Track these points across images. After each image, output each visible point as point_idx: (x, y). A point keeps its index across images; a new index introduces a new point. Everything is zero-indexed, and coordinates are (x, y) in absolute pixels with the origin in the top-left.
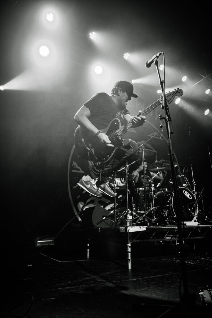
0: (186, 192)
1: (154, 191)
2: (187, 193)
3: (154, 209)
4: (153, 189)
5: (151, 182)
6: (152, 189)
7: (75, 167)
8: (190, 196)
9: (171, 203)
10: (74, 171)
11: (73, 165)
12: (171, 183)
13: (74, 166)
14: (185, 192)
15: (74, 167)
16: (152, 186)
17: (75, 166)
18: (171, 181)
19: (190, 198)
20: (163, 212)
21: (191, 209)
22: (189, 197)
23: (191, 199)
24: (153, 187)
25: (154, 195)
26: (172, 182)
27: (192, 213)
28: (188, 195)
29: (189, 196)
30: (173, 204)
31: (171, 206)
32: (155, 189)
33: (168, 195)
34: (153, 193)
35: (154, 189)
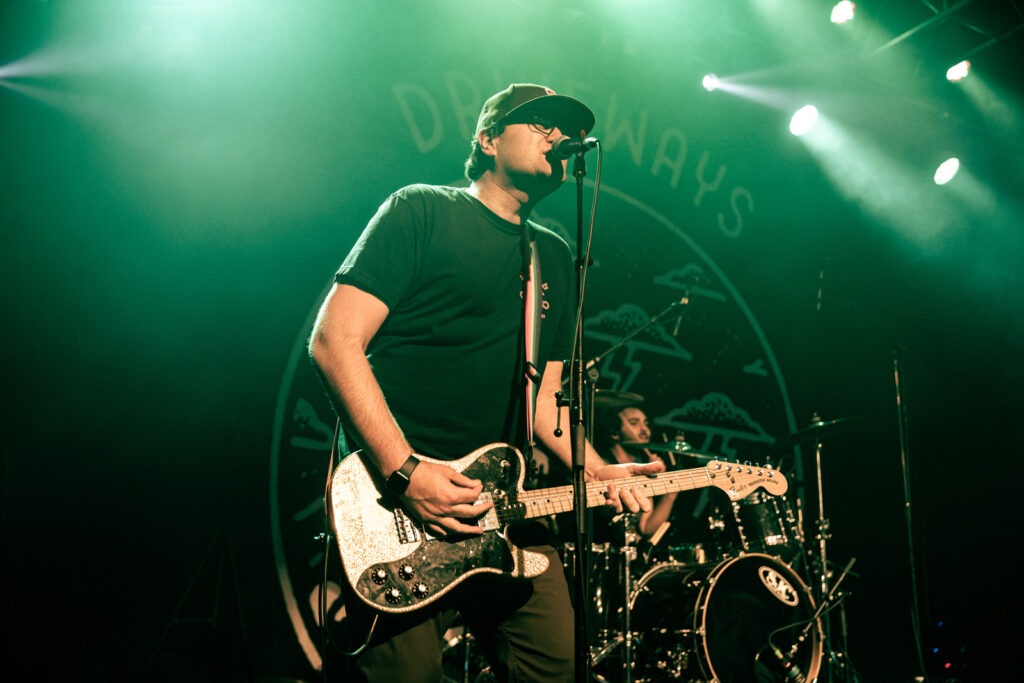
0: (772, 575)
1: (633, 563)
2: (778, 580)
3: (629, 644)
4: (630, 553)
5: (623, 522)
6: (628, 553)
7: (306, 423)
8: (791, 590)
9: (699, 625)
10: (298, 442)
11: (296, 417)
12: (717, 528)
13: (300, 419)
14: (766, 574)
15: (302, 426)
16: (627, 542)
17: (308, 419)
18: (717, 518)
19: (792, 599)
20: (664, 657)
21: (785, 650)
22: (784, 598)
23: (795, 603)
24: (632, 544)
25: (632, 580)
26: (721, 524)
27: (790, 668)
28: (780, 588)
29: (787, 593)
30: (707, 629)
31: (699, 637)
32: (640, 556)
33: (693, 585)
34: (628, 573)
35: (634, 557)
